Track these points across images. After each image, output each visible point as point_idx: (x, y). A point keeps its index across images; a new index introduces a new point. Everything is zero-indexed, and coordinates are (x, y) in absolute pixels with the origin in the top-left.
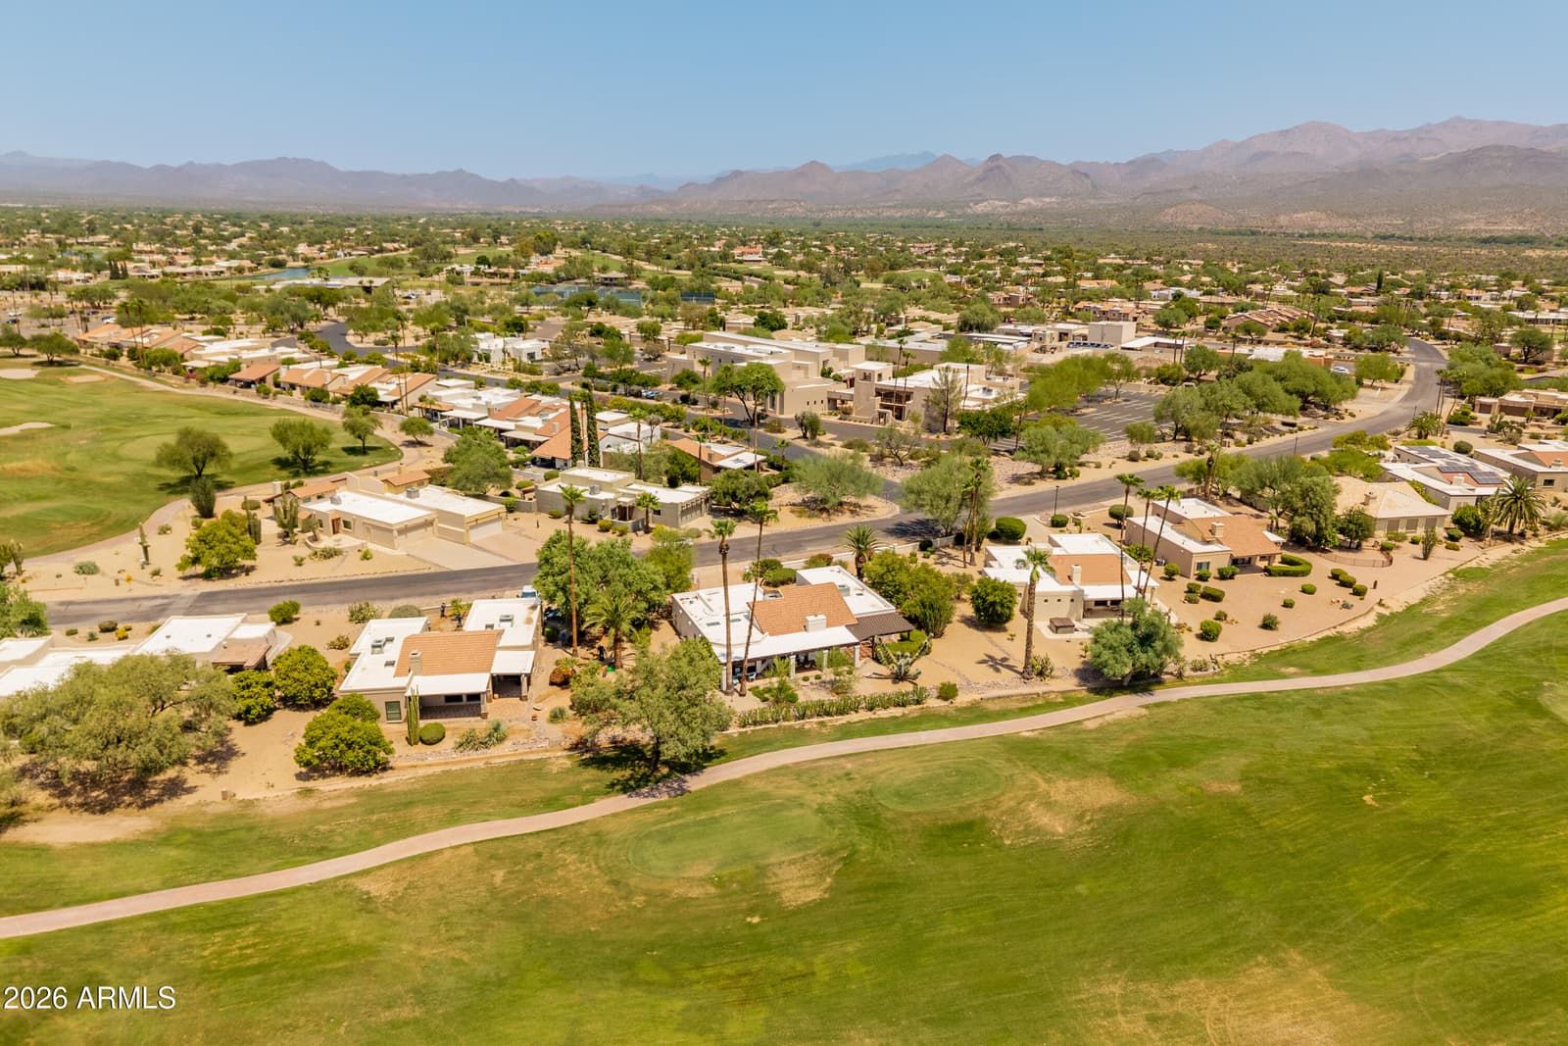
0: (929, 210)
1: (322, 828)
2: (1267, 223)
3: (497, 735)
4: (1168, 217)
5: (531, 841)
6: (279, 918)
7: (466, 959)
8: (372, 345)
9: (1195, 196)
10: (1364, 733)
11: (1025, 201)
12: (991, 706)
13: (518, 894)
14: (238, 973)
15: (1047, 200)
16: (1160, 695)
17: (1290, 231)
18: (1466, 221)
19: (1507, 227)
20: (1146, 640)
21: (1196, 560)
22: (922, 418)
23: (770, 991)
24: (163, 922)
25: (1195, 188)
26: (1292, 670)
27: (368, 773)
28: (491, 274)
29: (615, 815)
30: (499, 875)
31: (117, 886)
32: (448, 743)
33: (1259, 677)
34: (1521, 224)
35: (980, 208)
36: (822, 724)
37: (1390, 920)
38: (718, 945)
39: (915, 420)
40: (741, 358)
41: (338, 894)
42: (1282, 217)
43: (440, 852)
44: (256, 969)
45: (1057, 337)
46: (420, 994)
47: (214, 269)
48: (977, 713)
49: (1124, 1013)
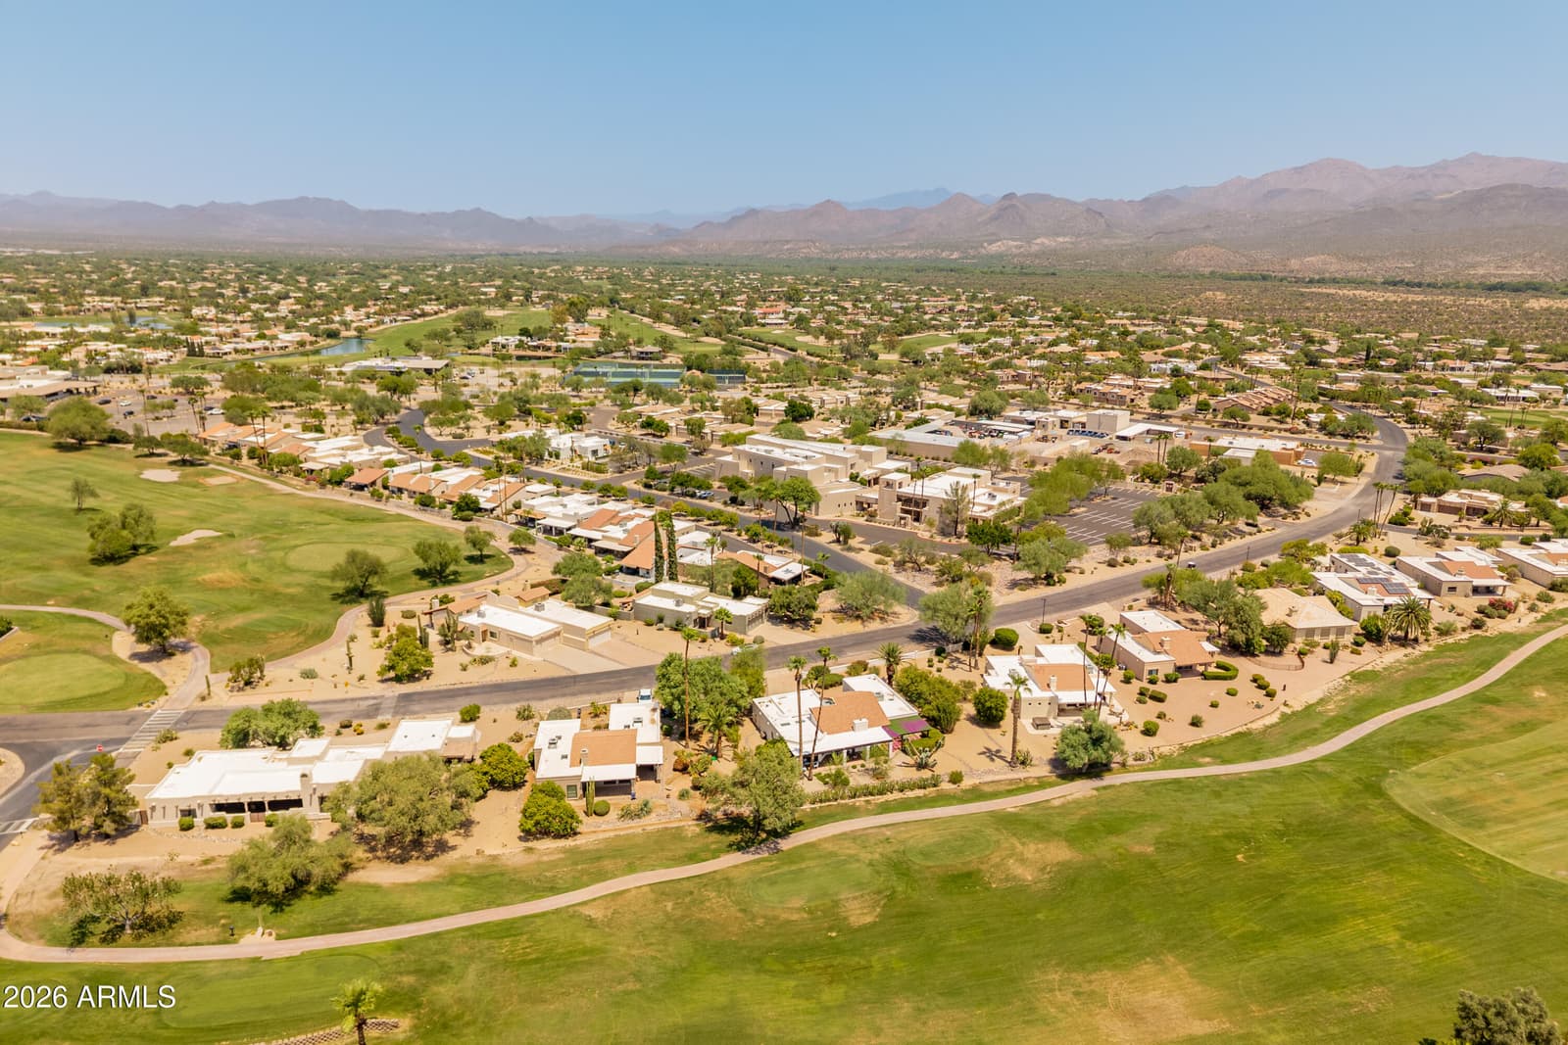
1: (547, 874)
3: (645, 809)
4: (1179, 259)
5: (685, 883)
6: (539, 931)
7: (659, 955)
8: (450, 438)
9: (1209, 235)
10: (1248, 810)
11: (1038, 241)
12: (987, 789)
13: (683, 917)
14: (525, 963)
15: (1061, 239)
16: (1109, 780)
17: (1300, 275)
18: (1473, 266)
19: (1518, 272)
20: (1097, 742)
21: (1147, 668)
22: (937, 523)
23: (846, 976)
24: (472, 932)
25: (1208, 227)
26: (1207, 760)
27: (564, 837)
28: (534, 347)
29: (736, 866)
30: (669, 906)
31: (434, 910)
32: (613, 814)
33: (1182, 765)
34: (1531, 268)
35: (994, 248)
36: (867, 801)
37: (1236, 937)
38: (812, 949)
39: (931, 524)
40: (781, 463)
41: (572, 917)
42: (1293, 261)
43: (628, 890)
44: (536, 961)
45: (1058, 425)
46: (637, 976)
47: (279, 344)
48: (976, 794)
49: (1060, 990)
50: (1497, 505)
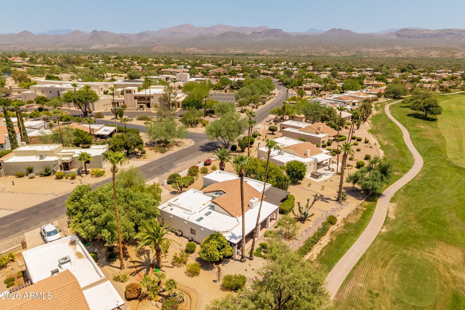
0: (75, 48)
2: (183, 51)
4: (154, 49)
9: (159, 44)
11: (108, 45)
12: (353, 221)
15: (115, 45)
16: (386, 195)
17: (189, 53)
22: (159, 106)
35: (94, 47)
39: (156, 106)
42: (186, 49)
50: (320, 86)
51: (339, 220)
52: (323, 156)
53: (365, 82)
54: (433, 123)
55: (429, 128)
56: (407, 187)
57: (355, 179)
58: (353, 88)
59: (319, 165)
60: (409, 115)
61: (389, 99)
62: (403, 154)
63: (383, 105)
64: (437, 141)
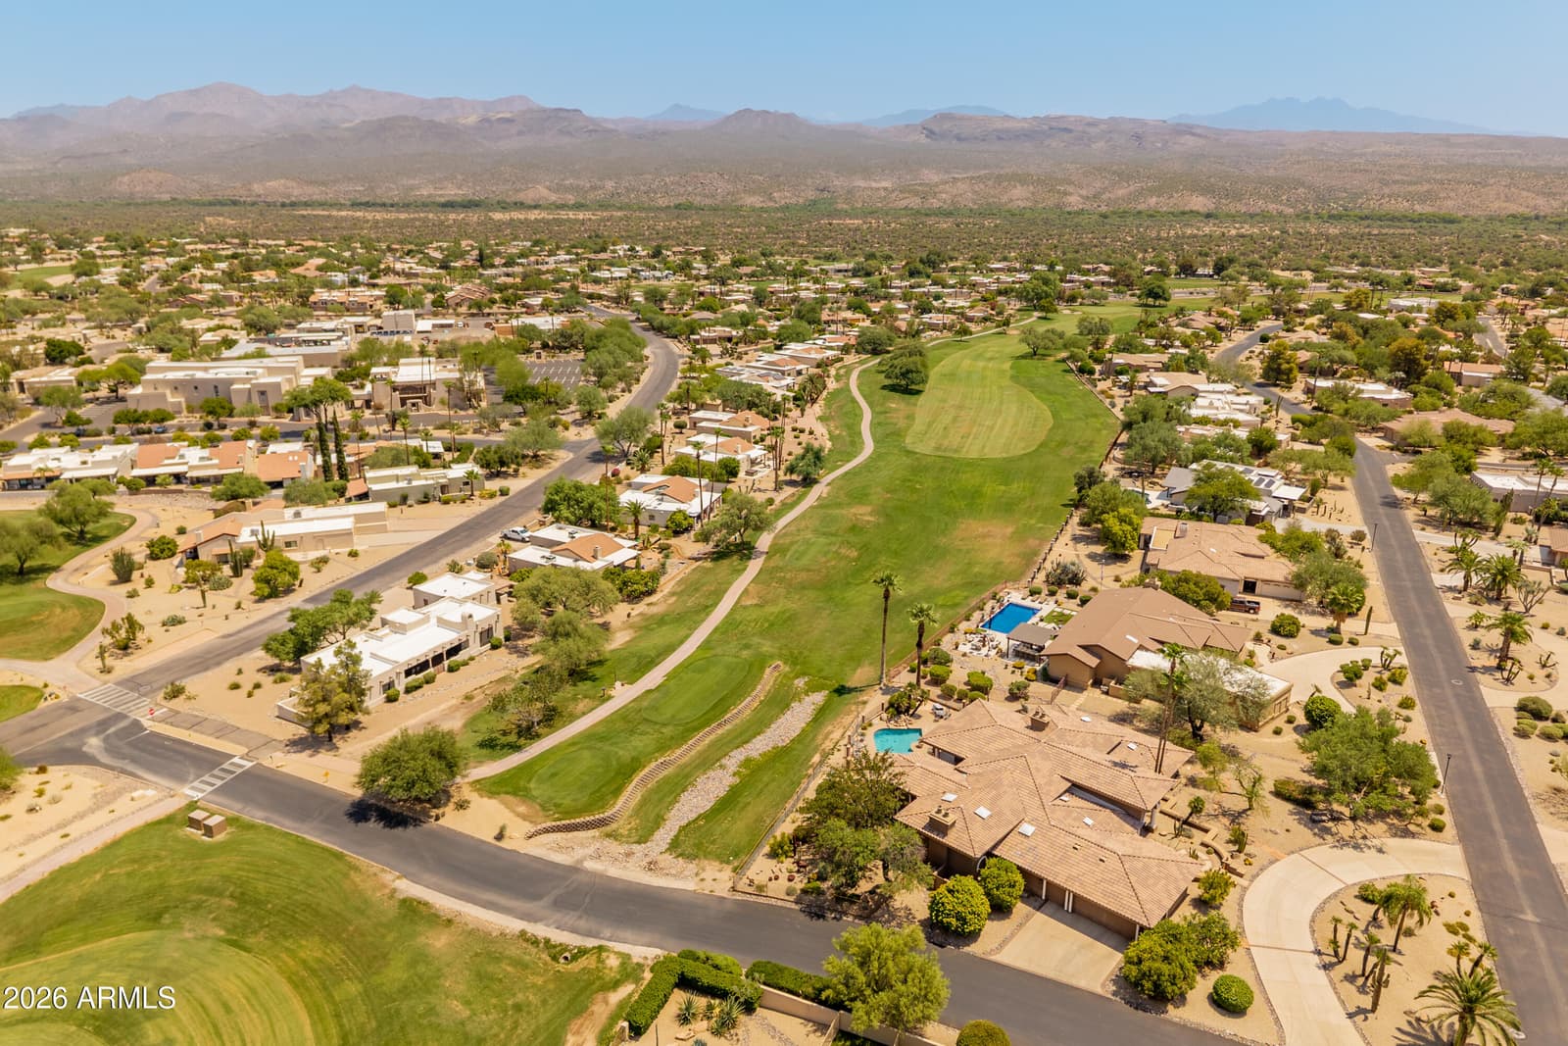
2: (242, 192)
4: (124, 185)
7: (811, 599)
27: (653, 593)
37: (965, 507)
39: (443, 403)
42: (255, 186)
43: (746, 589)
45: (354, 330)
46: (820, 609)
49: (954, 542)
50: (734, 333)
51: (777, 502)
52: (757, 452)
53: (825, 316)
54: (913, 398)
55: (902, 406)
56: (846, 473)
57: (791, 470)
58: (800, 338)
59: (753, 462)
60: (884, 387)
61: (864, 357)
62: (853, 443)
63: (849, 369)
64: (902, 423)
